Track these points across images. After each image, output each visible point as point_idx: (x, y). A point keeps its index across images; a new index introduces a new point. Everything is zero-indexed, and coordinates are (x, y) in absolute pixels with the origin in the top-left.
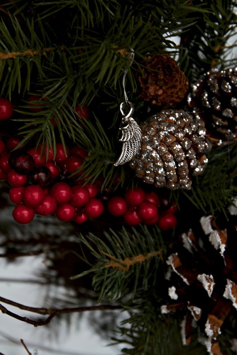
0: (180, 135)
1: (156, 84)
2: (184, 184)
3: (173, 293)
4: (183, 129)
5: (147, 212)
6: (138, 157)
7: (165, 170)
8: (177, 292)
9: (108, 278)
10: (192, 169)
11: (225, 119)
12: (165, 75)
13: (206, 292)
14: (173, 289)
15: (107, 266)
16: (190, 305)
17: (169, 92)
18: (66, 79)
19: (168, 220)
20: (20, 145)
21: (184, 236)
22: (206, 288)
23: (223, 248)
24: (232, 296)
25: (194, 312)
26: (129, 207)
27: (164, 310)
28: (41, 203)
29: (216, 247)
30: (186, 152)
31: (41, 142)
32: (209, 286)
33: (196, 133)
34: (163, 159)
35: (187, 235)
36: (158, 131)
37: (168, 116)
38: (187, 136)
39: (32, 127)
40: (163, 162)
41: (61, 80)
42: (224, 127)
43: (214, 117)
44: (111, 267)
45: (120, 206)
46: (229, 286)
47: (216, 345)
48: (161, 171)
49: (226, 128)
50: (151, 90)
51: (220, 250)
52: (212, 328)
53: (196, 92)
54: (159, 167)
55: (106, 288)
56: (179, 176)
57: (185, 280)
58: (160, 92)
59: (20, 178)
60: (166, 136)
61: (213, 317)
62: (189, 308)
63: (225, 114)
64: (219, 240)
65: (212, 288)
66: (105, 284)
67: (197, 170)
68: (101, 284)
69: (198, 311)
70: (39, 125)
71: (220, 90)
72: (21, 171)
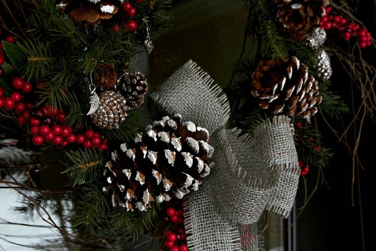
0: (115, 102)
1: (105, 77)
2: (116, 126)
3: (109, 180)
4: (117, 99)
5: (96, 141)
6: (96, 112)
7: (108, 118)
8: (111, 180)
9: (79, 173)
10: (120, 119)
11: (133, 96)
12: (110, 72)
13: (127, 177)
14: (110, 178)
15: (79, 167)
16: (119, 185)
17: (111, 81)
18: (63, 73)
19: (104, 147)
20: (39, 104)
21: (112, 153)
22: (128, 176)
23: (134, 157)
24: (140, 178)
25: (121, 188)
26: (86, 139)
27: (104, 189)
28: (48, 134)
29: (130, 157)
30: (118, 110)
31: (49, 103)
32: (129, 175)
33: (122, 101)
34: (108, 113)
35: (114, 153)
36: (105, 100)
37: (110, 93)
38: (118, 102)
39: (45, 96)
40: (108, 114)
41: (61, 73)
42: (132, 100)
43: (128, 95)
44: (80, 168)
45: (82, 139)
46: (138, 174)
47: (130, 204)
48: (106, 119)
49: (133, 100)
50: (103, 80)
51: (132, 158)
52: (130, 195)
53: (119, 83)
54: (106, 117)
55: (78, 177)
56: (114, 122)
57: (115, 174)
58: (107, 81)
59: (37, 122)
60: (109, 102)
61: (130, 190)
62: (119, 186)
63: (134, 94)
64: (132, 153)
65: (130, 175)
66: (78, 176)
67: (123, 119)
68: (76, 176)
69: (123, 187)
70: (48, 95)
71: (131, 82)
72: (38, 118)
